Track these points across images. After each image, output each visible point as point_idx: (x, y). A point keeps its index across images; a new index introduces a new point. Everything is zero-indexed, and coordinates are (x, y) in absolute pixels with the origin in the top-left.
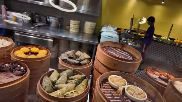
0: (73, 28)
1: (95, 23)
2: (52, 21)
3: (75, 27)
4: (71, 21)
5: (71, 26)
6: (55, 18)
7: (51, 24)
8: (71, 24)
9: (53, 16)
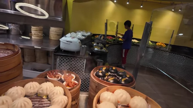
0: (35, 34)
1: (62, 29)
2: (11, 28)
3: (36, 34)
4: (32, 27)
5: (32, 33)
6: (15, 25)
7: (11, 31)
8: (32, 31)
9: (13, 23)
